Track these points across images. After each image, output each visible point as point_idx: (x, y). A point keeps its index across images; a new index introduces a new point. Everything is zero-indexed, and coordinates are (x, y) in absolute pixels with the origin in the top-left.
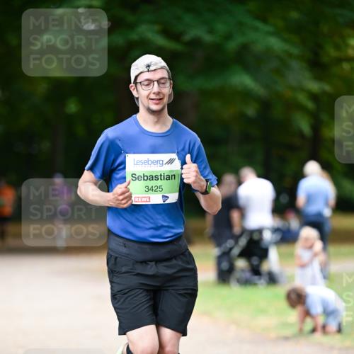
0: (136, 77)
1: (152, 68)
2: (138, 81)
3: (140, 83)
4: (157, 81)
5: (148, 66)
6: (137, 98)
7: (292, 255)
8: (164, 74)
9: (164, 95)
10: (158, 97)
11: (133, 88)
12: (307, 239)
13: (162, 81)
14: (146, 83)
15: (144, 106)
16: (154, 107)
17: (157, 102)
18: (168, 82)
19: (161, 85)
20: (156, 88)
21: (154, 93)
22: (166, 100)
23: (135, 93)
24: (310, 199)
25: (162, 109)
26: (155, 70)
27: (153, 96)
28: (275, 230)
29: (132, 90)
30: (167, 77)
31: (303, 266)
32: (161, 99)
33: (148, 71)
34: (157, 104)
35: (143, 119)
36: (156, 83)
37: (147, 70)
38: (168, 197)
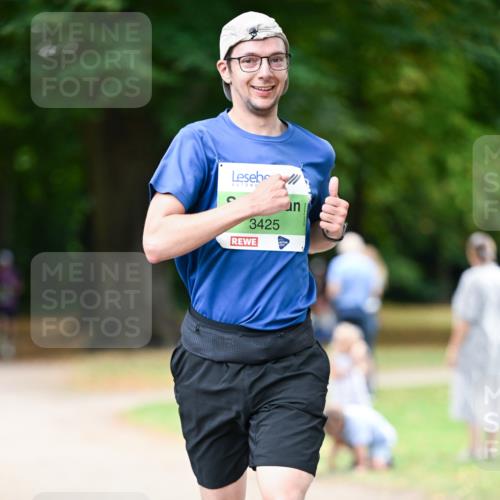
0: (231, 49)
1: (260, 35)
2: (235, 54)
3: (239, 59)
4: (268, 58)
5: (254, 31)
6: (228, 85)
8: (279, 46)
9: (277, 81)
10: (267, 85)
11: (222, 67)
13: (275, 58)
16: (260, 102)
17: (265, 93)
18: (285, 59)
19: (274, 64)
21: (261, 78)
22: (280, 90)
23: (225, 77)
25: (273, 106)
26: (265, 39)
27: (257, 83)
29: (220, 69)
30: (283, 51)
32: (273, 87)
33: (253, 39)
34: (265, 97)
36: (265, 61)
37: (250, 37)
38: (288, 241)
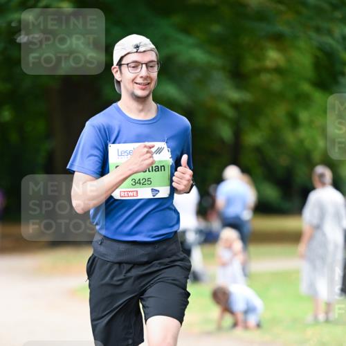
0: (122, 58)
1: (141, 49)
3: (128, 64)
4: (146, 64)
5: (137, 47)
6: (119, 83)
7: (213, 256)
8: (152, 56)
9: (151, 79)
10: (145, 82)
11: (115, 70)
12: (227, 240)
13: (151, 64)
14: (133, 65)
15: (127, 90)
16: (140, 93)
17: (144, 87)
18: (156, 66)
19: (150, 69)
20: (144, 71)
21: (142, 77)
22: (152, 86)
23: (117, 76)
24: (229, 201)
25: (148, 96)
26: (144, 51)
27: (139, 80)
28: (199, 232)
29: (114, 72)
30: (155, 60)
31: (224, 265)
32: (149, 84)
33: (137, 52)
34: (143, 89)
35: (126, 105)
36: (144, 66)
37: (135, 50)
38: (159, 191)
